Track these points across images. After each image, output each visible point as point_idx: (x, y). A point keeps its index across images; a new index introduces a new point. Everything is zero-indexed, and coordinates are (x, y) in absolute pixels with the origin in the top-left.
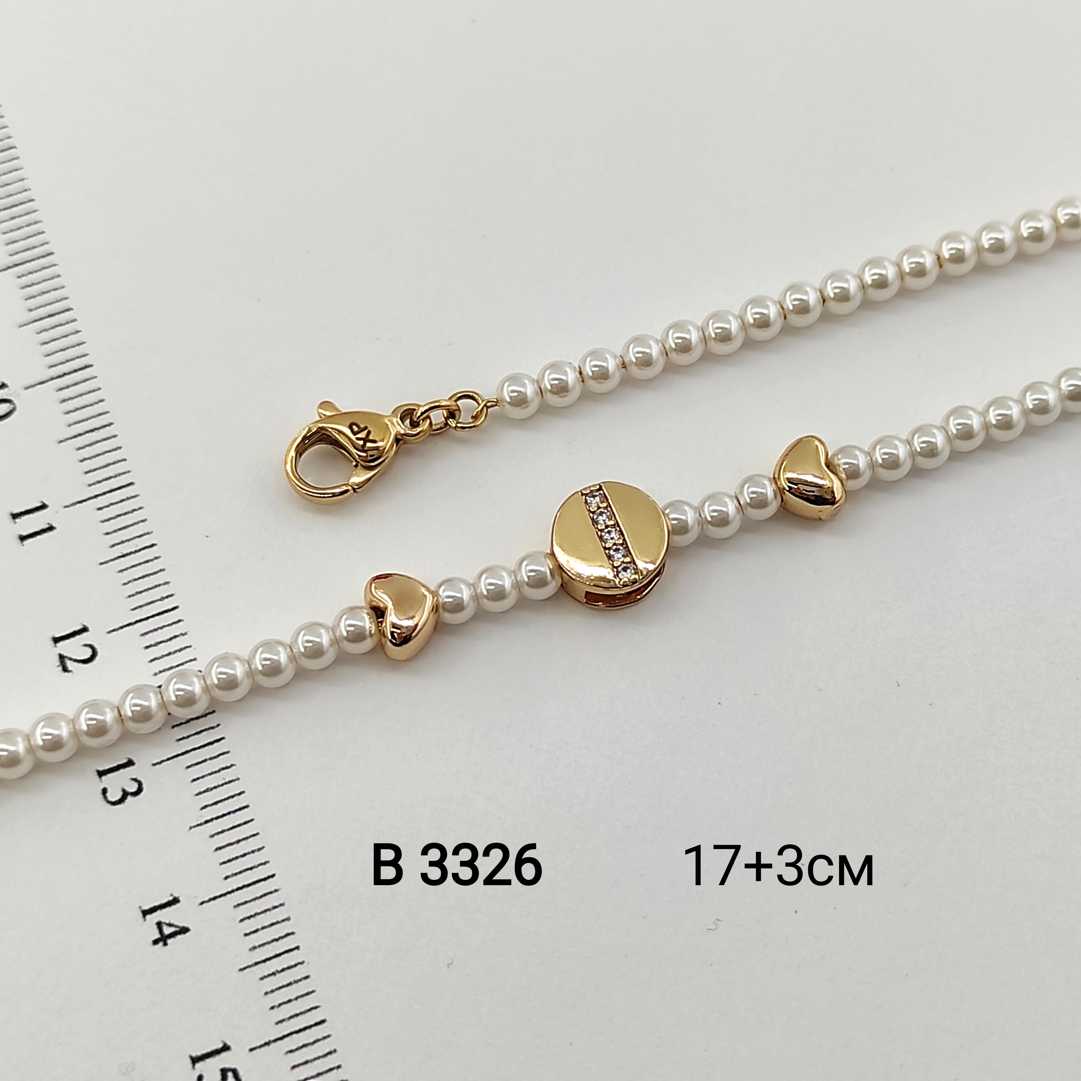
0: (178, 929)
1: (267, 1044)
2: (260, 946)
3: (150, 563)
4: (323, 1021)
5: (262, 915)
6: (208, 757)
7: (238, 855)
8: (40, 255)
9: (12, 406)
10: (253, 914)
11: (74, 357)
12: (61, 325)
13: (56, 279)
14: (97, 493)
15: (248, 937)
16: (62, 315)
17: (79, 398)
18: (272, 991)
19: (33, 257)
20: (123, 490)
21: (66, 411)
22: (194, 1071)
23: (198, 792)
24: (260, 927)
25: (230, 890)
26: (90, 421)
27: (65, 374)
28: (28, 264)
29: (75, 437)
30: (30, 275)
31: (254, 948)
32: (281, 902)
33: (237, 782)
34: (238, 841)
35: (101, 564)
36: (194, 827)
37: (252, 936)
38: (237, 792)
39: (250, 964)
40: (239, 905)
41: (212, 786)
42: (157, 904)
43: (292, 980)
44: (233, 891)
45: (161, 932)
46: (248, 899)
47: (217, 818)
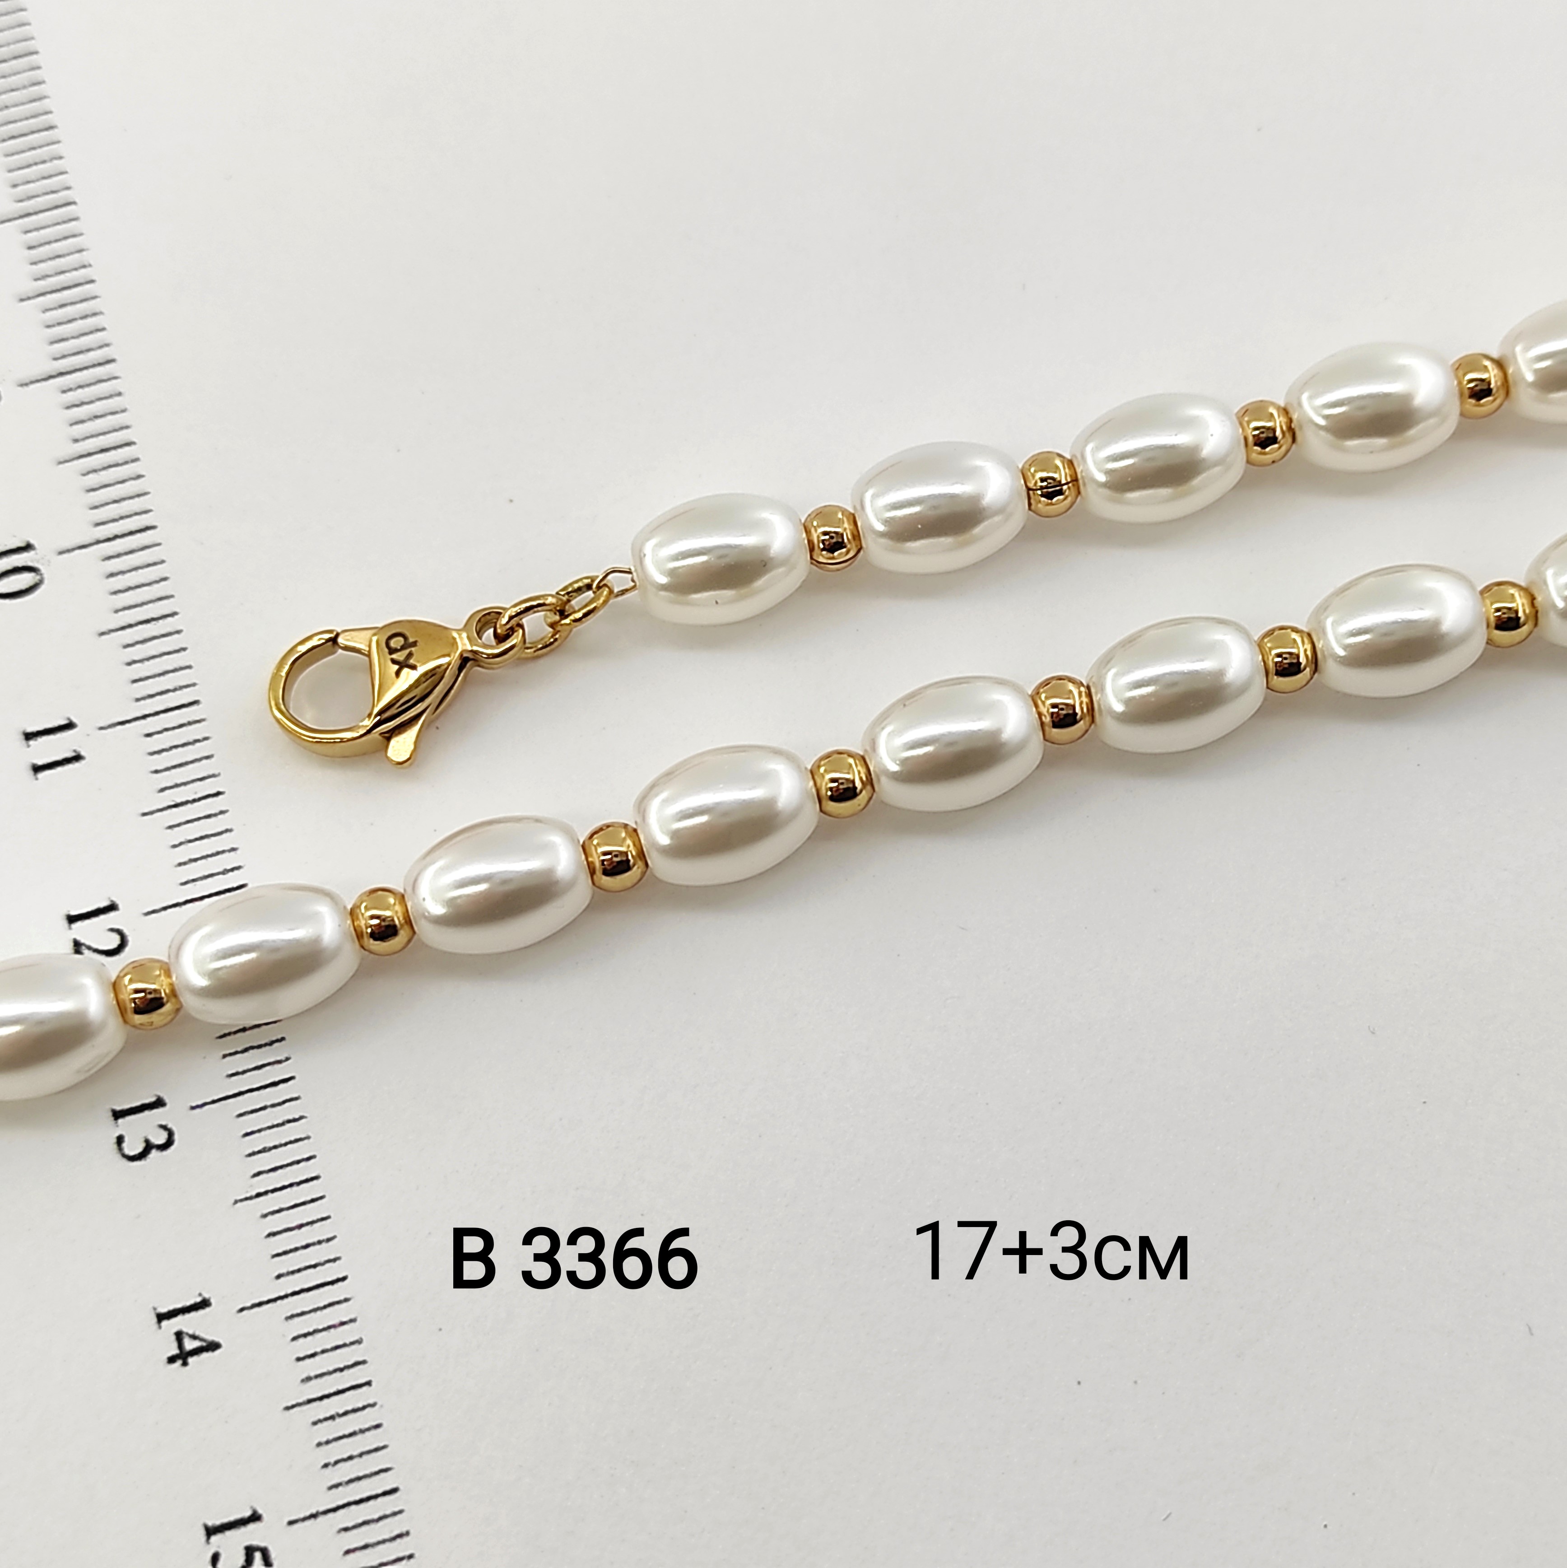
0: (204, 1344)
1: (314, 1516)
2: (317, 1377)
3: (213, 819)
4: (394, 1491)
5: (324, 1333)
6: (269, 1103)
7: (298, 1245)
8: (96, 362)
9: (38, 577)
10: (311, 1330)
11: (132, 513)
12: (117, 465)
13: (117, 399)
14: (147, 712)
15: (301, 1363)
16: (120, 450)
17: (134, 573)
18: (328, 1442)
19: (86, 365)
20: (184, 710)
21: (112, 591)
22: (208, 1547)
23: (250, 1151)
24: (319, 1350)
25: (282, 1294)
26: (145, 607)
27: (116, 537)
28: (78, 374)
29: (123, 628)
30: (80, 391)
31: (309, 1379)
32: (352, 1316)
33: (306, 1141)
34: (300, 1226)
35: (144, 814)
36: (241, 1200)
37: (308, 1361)
38: (306, 1156)
39: (300, 1401)
40: (292, 1316)
41: (271, 1145)
42: (179, 1306)
43: (357, 1429)
44: (286, 1296)
45: (180, 1345)
46: (306, 1309)
47: (274, 1191)
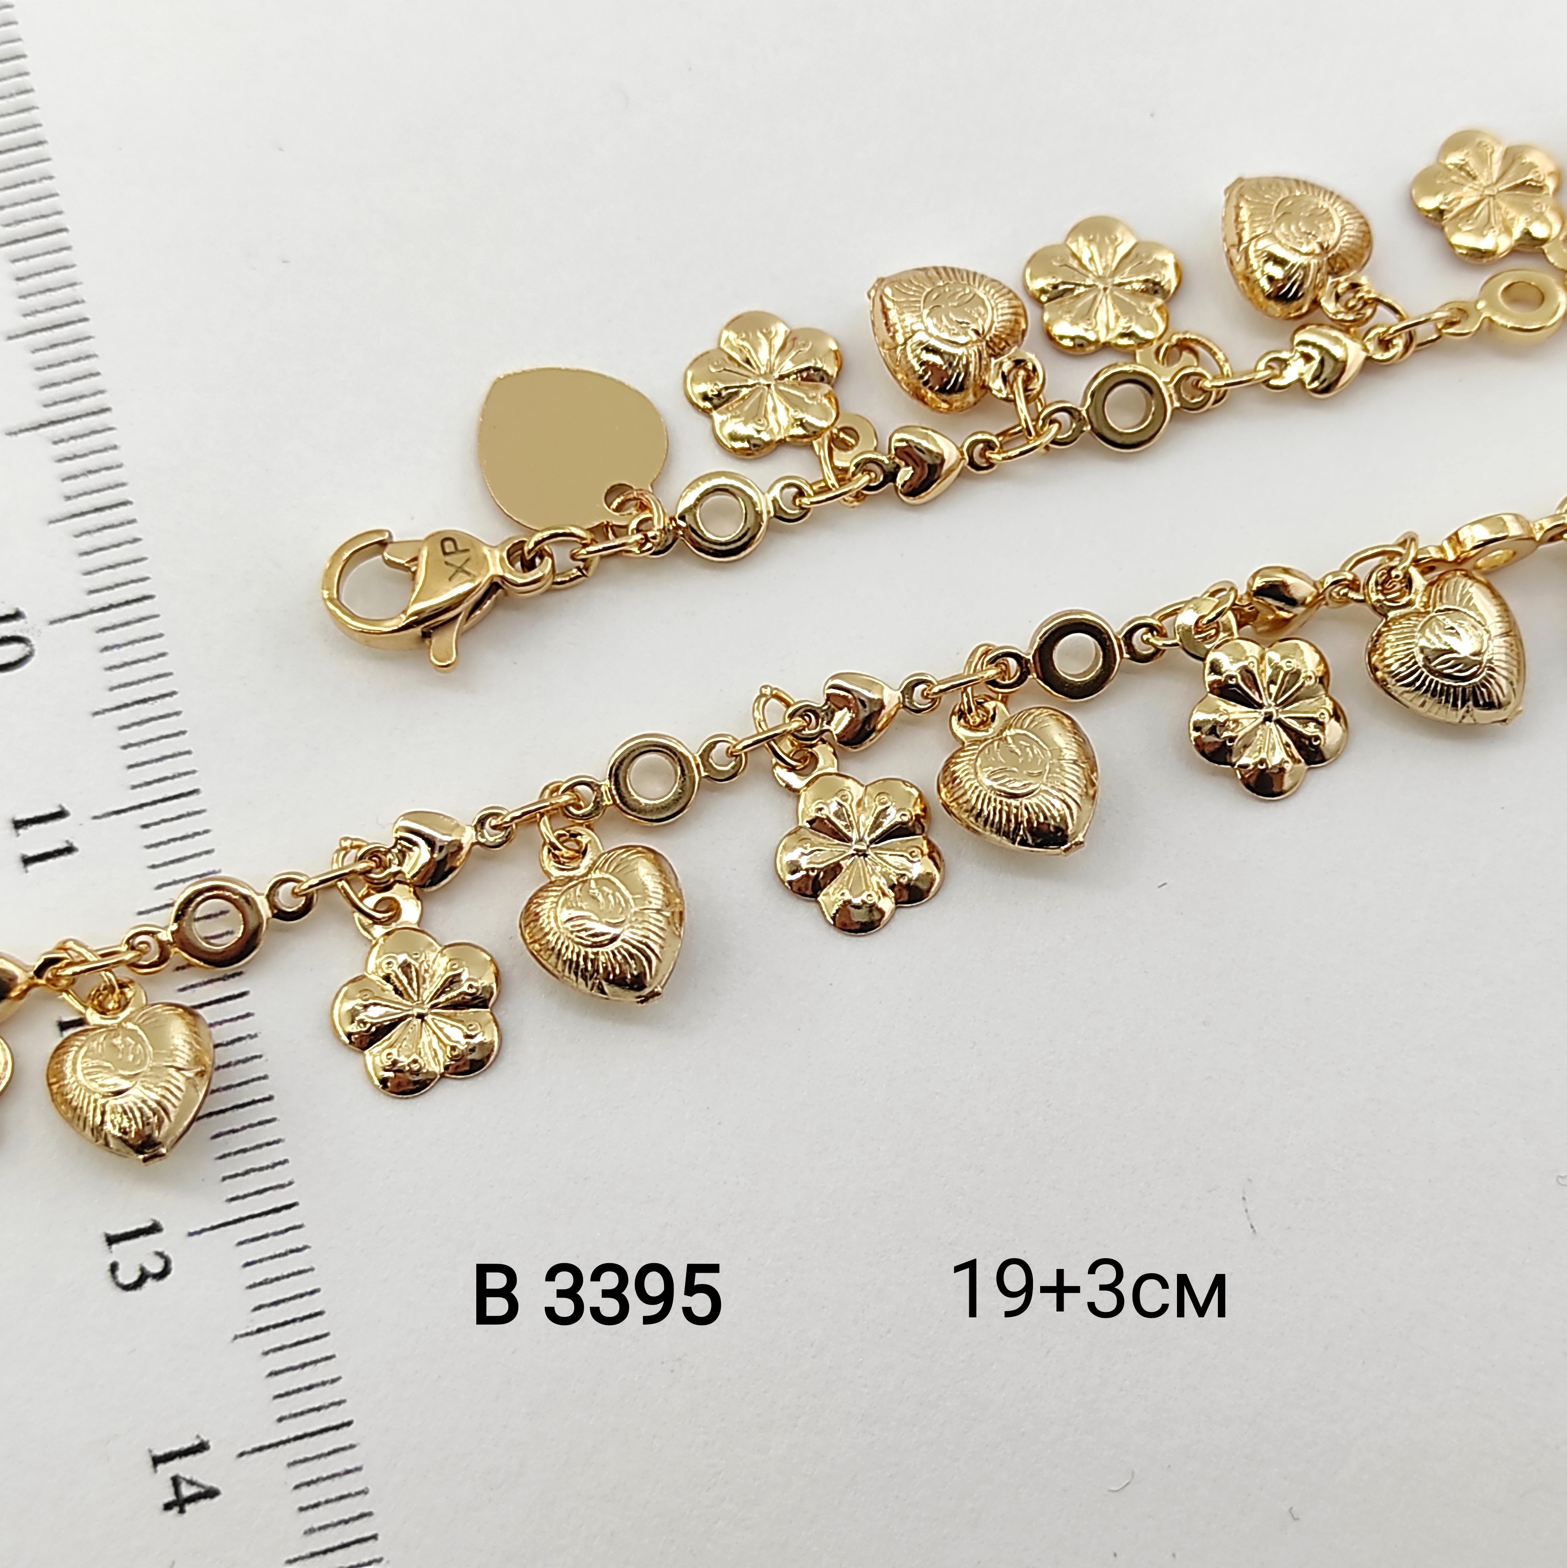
0: (202, 1490)
2: (321, 1528)
3: (213, 920)
5: (328, 1482)
6: (270, 1231)
7: (301, 1386)
8: (89, 411)
9: (28, 649)
10: (314, 1478)
11: (128, 580)
12: (113, 526)
13: (111, 452)
14: (144, 801)
15: (303, 1513)
16: (115, 510)
17: (129, 647)
19: (78, 414)
20: (183, 799)
21: (107, 666)
23: (251, 1283)
24: (322, 1499)
25: (284, 1438)
26: (142, 685)
27: (111, 607)
28: (70, 424)
29: (118, 708)
30: (72, 442)
31: (311, 1531)
32: (358, 1465)
33: (310, 1273)
34: (303, 1366)
35: (141, 913)
36: (242, 1336)
37: (311, 1512)
38: (309, 1290)
39: (303, 1554)
40: (295, 1463)
41: (274, 1276)
42: (176, 1448)
44: (288, 1441)
45: (177, 1492)
46: (309, 1455)
47: (276, 1326)
